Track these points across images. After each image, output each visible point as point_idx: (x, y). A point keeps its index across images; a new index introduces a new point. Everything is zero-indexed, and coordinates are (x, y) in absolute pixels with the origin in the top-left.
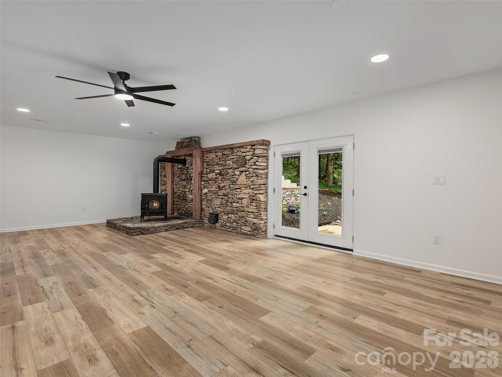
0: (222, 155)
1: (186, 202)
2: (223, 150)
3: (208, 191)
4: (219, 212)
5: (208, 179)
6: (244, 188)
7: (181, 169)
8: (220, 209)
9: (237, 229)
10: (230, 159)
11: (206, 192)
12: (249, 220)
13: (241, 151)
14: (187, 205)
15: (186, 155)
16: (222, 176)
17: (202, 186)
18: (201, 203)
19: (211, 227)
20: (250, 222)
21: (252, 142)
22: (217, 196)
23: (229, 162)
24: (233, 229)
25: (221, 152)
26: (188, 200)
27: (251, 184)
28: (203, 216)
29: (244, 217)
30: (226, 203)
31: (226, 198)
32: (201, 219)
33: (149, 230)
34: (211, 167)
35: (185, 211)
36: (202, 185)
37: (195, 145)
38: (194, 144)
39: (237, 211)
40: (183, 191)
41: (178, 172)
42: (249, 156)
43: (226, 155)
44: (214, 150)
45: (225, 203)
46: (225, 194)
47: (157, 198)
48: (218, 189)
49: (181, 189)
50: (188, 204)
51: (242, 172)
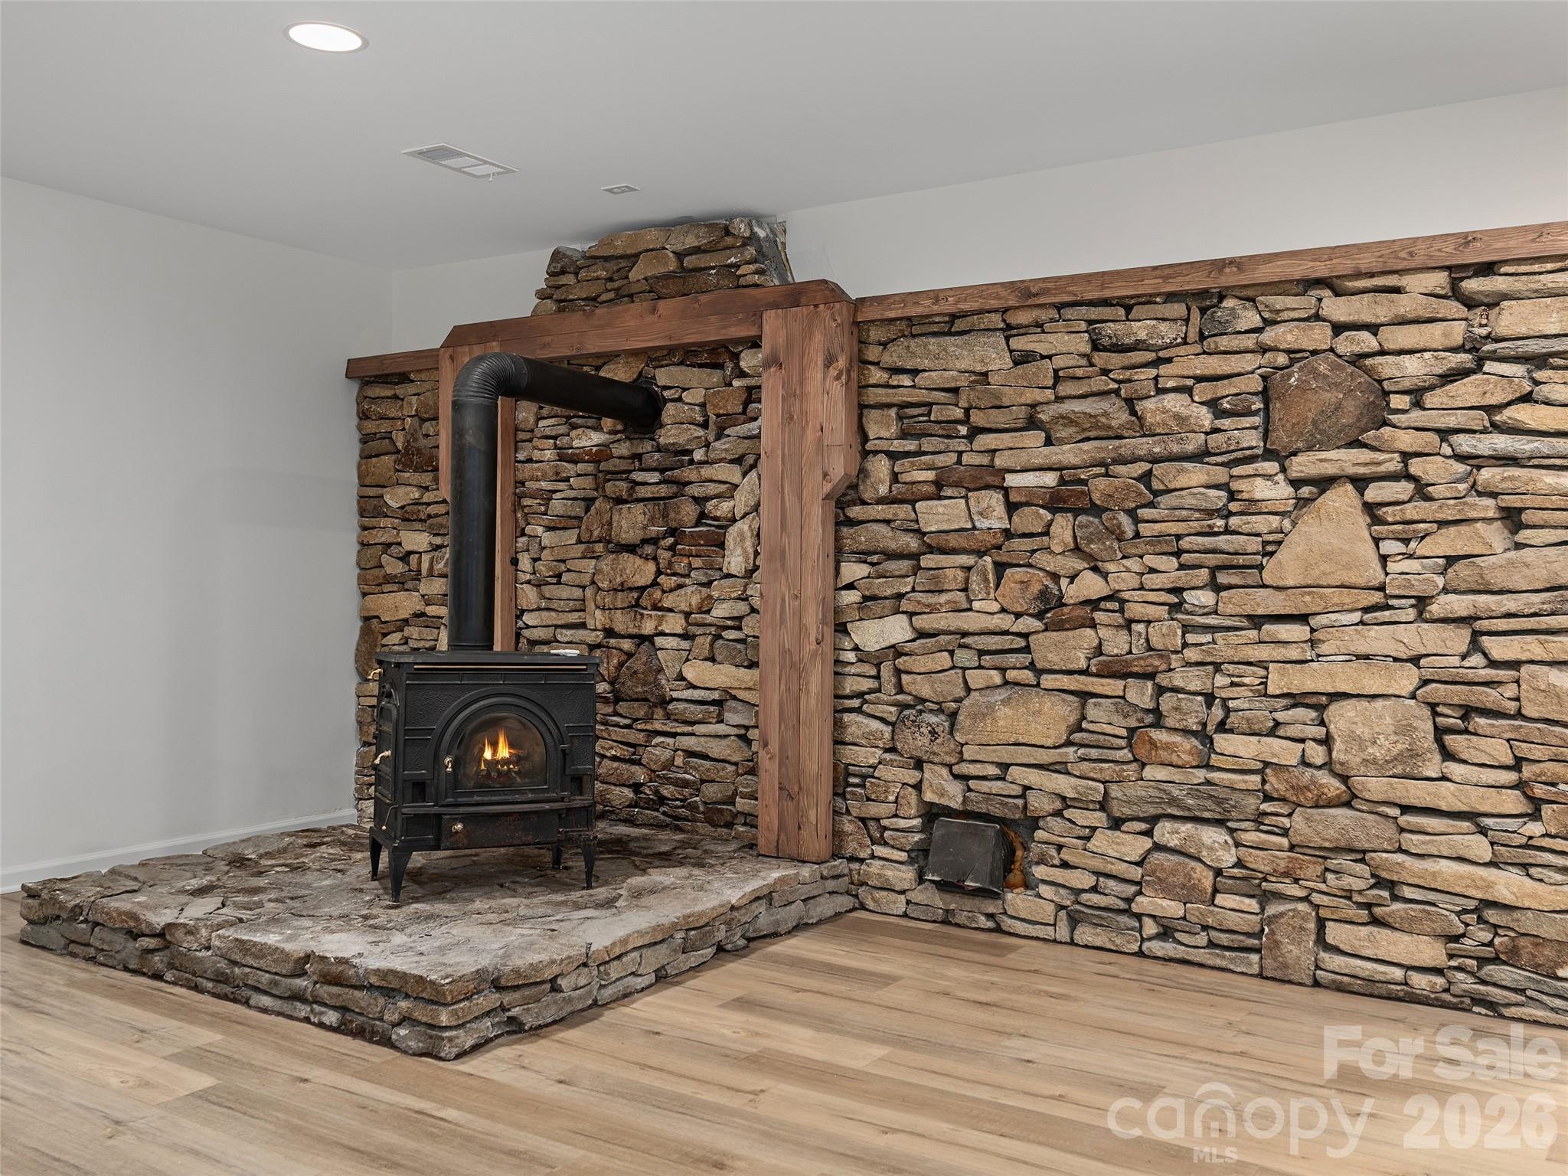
0: (1086, 348)
1: (649, 718)
2: (1095, 313)
3: (909, 635)
4: (1039, 803)
5: (913, 543)
6: (1356, 616)
7: (598, 462)
8: (1064, 784)
9: (1277, 944)
10: (1190, 382)
11: (893, 642)
12: (1434, 875)
13: (1317, 317)
14: (670, 741)
15: (655, 357)
16: (1082, 519)
17: (851, 597)
18: (838, 725)
19: (945, 922)
20: (1431, 896)
21: (1467, 240)
22: (1027, 676)
23: (1174, 403)
24: (1212, 944)
25: (1083, 326)
26: (673, 700)
27: (1440, 581)
28: (848, 827)
29: (1364, 852)
30: (1132, 731)
31: (1140, 694)
32: (835, 856)
33: (556, 989)
34: (961, 445)
35: (636, 787)
36: (850, 586)
37: (756, 272)
38: (752, 267)
39: (1267, 798)
40: (619, 627)
41: (562, 486)
42: (1427, 355)
43: (1137, 346)
44: (996, 311)
45: (1124, 732)
46: (1128, 663)
47: (526, 692)
48: (1035, 624)
49: (598, 618)
50: (674, 735)
51: (1324, 483)
